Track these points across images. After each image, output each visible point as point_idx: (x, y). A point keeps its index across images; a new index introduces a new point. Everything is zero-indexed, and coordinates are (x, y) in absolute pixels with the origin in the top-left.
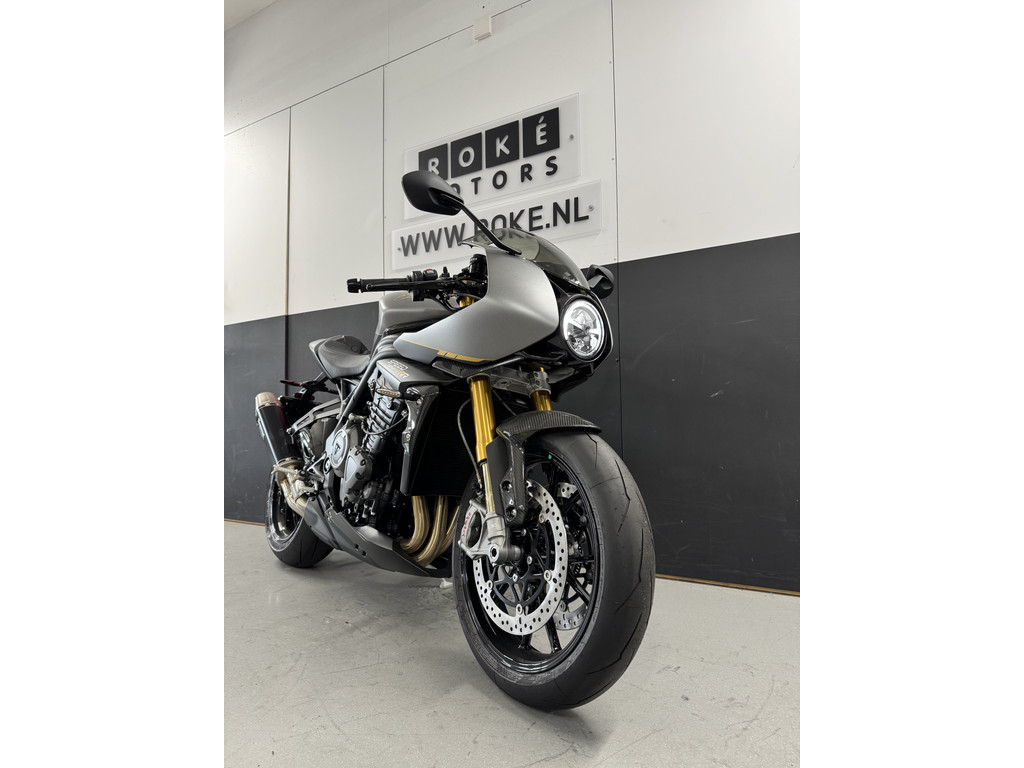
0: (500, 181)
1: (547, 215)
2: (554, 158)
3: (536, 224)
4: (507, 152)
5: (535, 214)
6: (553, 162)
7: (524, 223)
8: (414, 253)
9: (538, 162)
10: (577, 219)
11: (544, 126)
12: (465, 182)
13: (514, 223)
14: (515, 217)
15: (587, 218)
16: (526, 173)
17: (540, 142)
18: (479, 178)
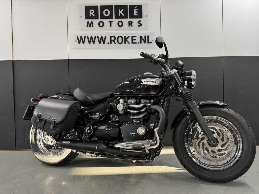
0: (120, 24)
1: (138, 40)
2: (140, 21)
3: (134, 41)
4: (123, 15)
5: (134, 38)
6: (140, 22)
7: (130, 40)
8: (83, 43)
9: (135, 21)
10: (148, 42)
11: (137, 9)
12: (106, 21)
13: (126, 40)
14: (126, 38)
15: (152, 43)
16: (130, 24)
17: (135, 15)
18: (112, 22)
